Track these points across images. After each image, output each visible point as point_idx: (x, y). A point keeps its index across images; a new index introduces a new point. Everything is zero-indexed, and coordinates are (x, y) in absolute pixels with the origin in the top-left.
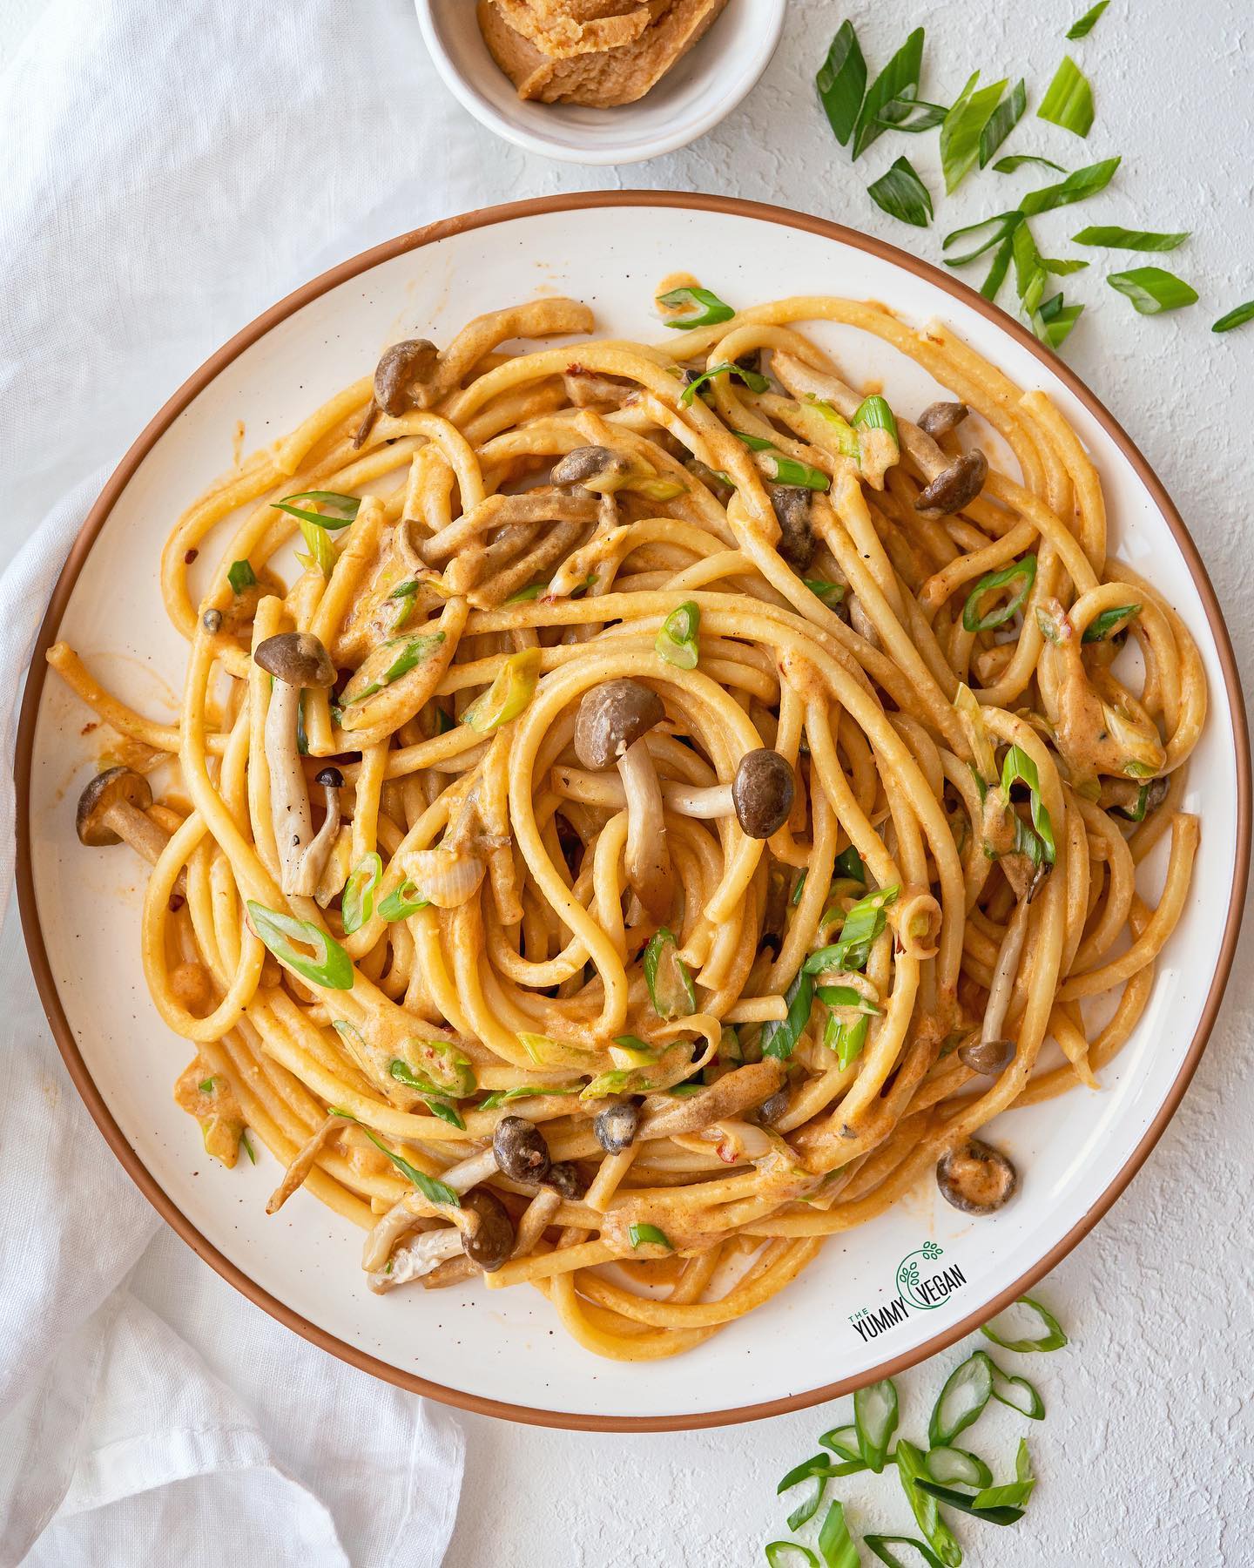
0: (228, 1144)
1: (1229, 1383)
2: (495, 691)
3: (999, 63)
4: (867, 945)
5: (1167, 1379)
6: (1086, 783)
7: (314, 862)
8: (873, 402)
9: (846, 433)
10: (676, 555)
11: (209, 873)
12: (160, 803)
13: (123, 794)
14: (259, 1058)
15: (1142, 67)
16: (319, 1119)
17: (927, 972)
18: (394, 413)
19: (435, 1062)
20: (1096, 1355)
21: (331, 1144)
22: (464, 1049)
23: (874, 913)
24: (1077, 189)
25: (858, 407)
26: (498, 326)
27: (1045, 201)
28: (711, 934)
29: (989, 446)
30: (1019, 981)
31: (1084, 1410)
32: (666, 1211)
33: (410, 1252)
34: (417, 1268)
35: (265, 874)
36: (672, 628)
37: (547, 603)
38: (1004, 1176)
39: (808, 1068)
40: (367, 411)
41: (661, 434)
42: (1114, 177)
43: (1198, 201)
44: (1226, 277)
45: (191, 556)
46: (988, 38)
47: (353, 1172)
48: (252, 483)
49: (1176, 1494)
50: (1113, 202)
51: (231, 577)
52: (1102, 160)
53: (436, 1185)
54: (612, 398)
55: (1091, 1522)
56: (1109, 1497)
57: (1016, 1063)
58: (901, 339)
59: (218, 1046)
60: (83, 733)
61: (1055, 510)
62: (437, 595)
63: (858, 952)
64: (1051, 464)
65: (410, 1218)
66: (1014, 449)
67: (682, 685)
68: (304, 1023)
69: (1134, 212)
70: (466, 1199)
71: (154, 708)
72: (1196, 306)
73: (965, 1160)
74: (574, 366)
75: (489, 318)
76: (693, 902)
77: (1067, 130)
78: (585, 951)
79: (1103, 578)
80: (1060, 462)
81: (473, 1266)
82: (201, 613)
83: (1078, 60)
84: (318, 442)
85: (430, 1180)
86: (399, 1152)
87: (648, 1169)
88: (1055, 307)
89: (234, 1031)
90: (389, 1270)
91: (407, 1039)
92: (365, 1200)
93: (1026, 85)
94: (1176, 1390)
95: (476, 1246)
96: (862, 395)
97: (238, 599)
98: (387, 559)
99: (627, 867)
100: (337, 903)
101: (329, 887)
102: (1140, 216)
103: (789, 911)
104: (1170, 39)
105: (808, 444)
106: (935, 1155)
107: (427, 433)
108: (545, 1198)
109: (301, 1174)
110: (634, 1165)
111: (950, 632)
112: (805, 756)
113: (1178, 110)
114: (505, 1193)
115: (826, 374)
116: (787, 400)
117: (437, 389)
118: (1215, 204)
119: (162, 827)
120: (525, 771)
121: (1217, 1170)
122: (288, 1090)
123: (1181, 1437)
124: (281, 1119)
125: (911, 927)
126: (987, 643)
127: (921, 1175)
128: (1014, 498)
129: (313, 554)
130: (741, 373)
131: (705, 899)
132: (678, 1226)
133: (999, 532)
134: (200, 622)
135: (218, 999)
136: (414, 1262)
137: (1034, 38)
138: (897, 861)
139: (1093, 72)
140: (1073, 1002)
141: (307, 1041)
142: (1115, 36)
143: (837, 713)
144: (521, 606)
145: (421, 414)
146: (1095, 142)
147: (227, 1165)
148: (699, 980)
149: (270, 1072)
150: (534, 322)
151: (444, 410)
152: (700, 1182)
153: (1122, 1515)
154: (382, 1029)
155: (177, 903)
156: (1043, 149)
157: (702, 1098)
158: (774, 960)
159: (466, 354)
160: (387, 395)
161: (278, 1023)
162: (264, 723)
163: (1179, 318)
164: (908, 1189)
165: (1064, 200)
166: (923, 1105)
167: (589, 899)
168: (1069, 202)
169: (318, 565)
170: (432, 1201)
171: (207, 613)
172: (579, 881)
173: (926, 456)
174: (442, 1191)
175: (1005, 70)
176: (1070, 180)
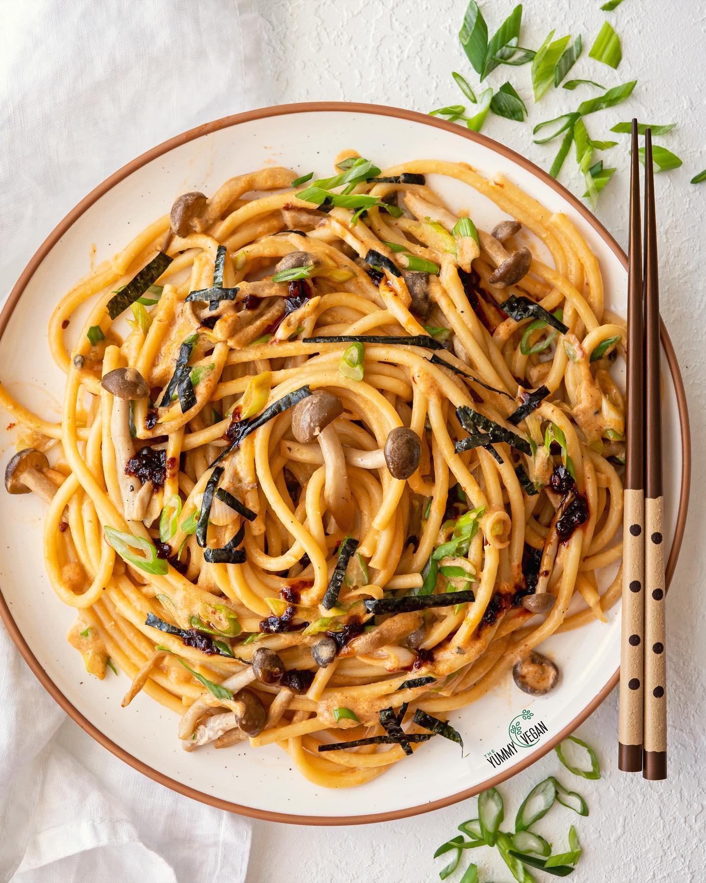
0: (100, 666)
1: (695, 795)
2: (245, 398)
3: (566, 25)
4: (468, 541)
5: (660, 793)
6: (594, 443)
7: (142, 500)
8: (464, 221)
9: (447, 239)
10: (350, 314)
11: (81, 509)
12: (53, 469)
13: (32, 464)
14: (114, 616)
15: (650, 28)
16: (150, 651)
17: (503, 556)
18: (182, 236)
19: (216, 617)
20: (619, 780)
21: (158, 666)
22: (233, 609)
23: (471, 522)
24: (611, 100)
25: (455, 224)
26: (242, 184)
27: (593, 107)
28: (376, 537)
29: (533, 247)
30: (558, 559)
31: (612, 810)
32: (355, 700)
33: (206, 727)
34: (210, 736)
35: (114, 509)
36: (348, 357)
37: (274, 345)
38: (552, 673)
39: (436, 614)
40: (166, 235)
41: (340, 243)
42: (633, 92)
43: (683, 107)
44: (699, 151)
45: (65, 324)
46: (560, 10)
47: (171, 682)
48: (100, 280)
49: (664, 859)
50: (633, 107)
51: (88, 335)
52: (627, 82)
53: (220, 689)
54: (311, 223)
55: (615, 876)
56: (625, 861)
57: (557, 608)
58: (479, 185)
59: (91, 610)
60: (7, 429)
61: (573, 283)
62: (210, 342)
63: (463, 545)
64: (570, 255)
65: (205, 707)
66: (548, 247)
67: (355, 391)
68: (139, 596)
69: (645, 113)
70: (237, 697)
71: (49, 414)
72: (681, 168)
73: (529, 664)
74: (288, 204)
75: (237, 179)
76: (366, 518)
77: (606, 65)
78: (302, 549)
79: (602, 322)
80: (576, 254)
81: (243, 734)
82: (72, 357)
83: (613, 23)
84: (139, 254)
85: (216, 686)
86: (197, 670)
87: (344, 676)
88: (598, 169)
89: (100, 601)
90: (194, 738)
91: (200, 604)
92: (179, 698)
93: (582, 38)
94: (665, 799)
95: (244, 722)
96: (457, 217)
97: (94, 349)
98: (180, 321)
99: (326, 498)
100: (156, 525)
101: (151, 515)
102: (648, 115)
103: (423, 523)
104: (667, 11)
105: (426, 247)
106: (511, 662)
107: (202, 246)
108: (283, 694)
109: (141, 684)
110: (335, 674)
111: (512, 356)
112: (428, 431)
113: (671, 53)
114: (261, 692)
115: (435, 205)
116: (414, 221)
117: (207, 221)
118: (693, 108)
119: (54, 483)
120: (264, 444)
121: (690, 672)
122: (132, 635)
123: (667, 826)
124: (128, 651)
125: (492, 529)
126: (535, 361)
127: (503, 676)
128: (549, 276)
129: (137, 320)
130: (386, 206)
131: (372, 516)
132: (362, 708)
133: (541, 296)
134: (72, 362)
135: (89, 582)
136: (208, 732)
137: (586, 10)
138: (485, 492)
139: (622, 30)
140: (590, 571)
141: (141, 607)
142: (635, 9)
143: (446, 405)
144: (258, 347)
145: (198, 235)
146: (622, 72)
147: (100, 678)
148: (371, 564)
149: (122, 625)
150: (264, 181)
151: (211, 233)
152: (374, 683)
153: (633, 871)
154: (185, 598)
155: (64, 527)
156: (592, 75)
157: (374, 633)
158: (415, 552)
159: (224, 201)
160: (177, 225)
161: (124, 597)
162: (110, 421)
163: (671, 175)
164: (497, 683)
165: (604, 106)
166: (504, 633)
167: (304, 519)
168: (607, 107)
169: (139, 326)
170: (218, 697)
171: (76, 357)
172: (298, 508)
173: (496, 251)
174: (224, 692)
175: (570, 29)
176: (607, 94)
